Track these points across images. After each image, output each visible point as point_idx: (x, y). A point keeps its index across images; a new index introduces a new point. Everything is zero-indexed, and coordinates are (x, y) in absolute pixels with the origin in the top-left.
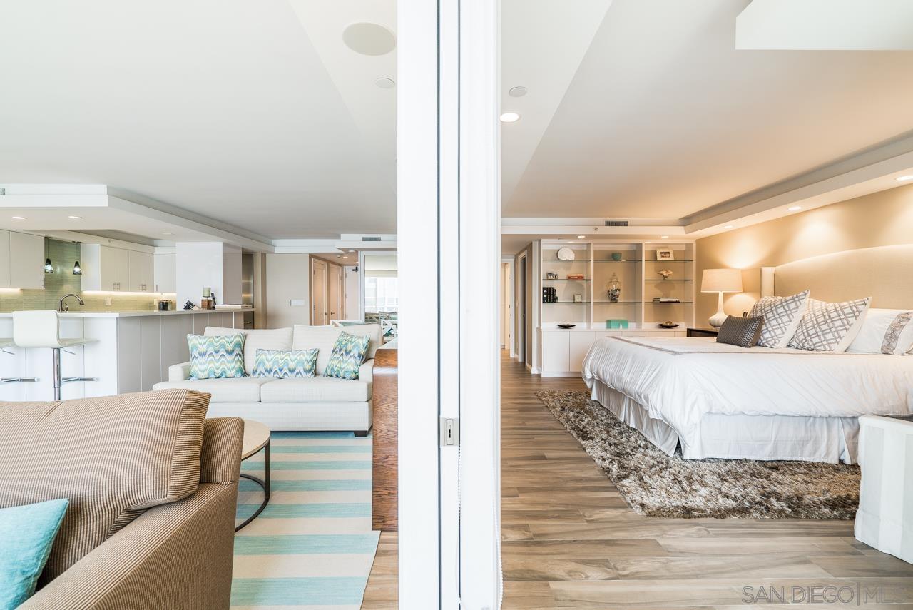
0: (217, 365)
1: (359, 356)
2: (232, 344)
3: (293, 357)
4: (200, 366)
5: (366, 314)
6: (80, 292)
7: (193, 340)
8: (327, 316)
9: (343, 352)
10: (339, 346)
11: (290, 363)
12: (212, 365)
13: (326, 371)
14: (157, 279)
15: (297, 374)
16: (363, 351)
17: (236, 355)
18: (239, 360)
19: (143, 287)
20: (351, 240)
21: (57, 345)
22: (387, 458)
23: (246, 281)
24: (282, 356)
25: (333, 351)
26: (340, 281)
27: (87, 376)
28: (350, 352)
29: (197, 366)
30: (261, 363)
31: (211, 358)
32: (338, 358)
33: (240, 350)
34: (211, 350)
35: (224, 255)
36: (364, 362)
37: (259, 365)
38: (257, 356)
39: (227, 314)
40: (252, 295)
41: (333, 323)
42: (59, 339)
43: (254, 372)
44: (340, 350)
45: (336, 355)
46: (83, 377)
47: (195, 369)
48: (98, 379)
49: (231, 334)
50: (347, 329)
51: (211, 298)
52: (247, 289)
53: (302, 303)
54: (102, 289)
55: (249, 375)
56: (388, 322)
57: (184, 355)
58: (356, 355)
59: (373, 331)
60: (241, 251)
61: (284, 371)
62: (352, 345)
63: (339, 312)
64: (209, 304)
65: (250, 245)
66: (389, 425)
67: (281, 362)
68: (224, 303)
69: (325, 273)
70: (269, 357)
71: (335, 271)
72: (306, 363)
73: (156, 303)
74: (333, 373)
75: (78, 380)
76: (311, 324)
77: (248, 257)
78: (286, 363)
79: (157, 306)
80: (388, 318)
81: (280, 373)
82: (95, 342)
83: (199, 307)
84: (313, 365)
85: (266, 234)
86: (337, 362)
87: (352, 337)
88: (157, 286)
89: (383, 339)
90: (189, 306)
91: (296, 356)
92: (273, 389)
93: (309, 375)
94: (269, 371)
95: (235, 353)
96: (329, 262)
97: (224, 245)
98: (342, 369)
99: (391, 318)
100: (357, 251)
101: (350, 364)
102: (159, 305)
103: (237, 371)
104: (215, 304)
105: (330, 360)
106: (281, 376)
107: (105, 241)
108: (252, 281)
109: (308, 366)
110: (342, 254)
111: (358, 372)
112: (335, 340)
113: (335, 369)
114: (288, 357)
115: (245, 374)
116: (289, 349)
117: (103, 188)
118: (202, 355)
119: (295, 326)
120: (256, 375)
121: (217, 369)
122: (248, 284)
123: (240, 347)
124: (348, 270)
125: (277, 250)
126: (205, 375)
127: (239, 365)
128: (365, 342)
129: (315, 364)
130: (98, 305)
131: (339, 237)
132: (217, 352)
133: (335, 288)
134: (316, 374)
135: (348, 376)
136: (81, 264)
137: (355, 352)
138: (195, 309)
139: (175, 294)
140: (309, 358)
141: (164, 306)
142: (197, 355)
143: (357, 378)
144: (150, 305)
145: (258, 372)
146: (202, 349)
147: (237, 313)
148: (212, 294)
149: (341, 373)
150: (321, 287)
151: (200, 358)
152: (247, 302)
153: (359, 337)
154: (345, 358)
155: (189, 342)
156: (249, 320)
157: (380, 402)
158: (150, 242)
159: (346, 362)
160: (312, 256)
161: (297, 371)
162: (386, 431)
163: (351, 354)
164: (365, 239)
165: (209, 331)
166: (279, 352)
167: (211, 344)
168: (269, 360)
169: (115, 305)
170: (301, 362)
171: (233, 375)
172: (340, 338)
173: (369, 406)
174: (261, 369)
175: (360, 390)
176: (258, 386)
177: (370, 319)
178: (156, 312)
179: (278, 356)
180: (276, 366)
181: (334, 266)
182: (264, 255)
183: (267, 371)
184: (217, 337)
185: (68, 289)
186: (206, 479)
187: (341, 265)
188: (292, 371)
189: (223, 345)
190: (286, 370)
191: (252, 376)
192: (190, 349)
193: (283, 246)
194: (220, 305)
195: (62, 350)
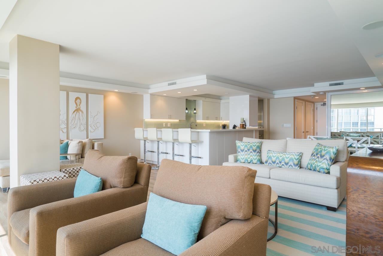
0: (249, 156)
1: (330, 159)
2: (256, 147)
3: (287, 156)
4: (241, 157)
5: (331, 133)
6: (196, 121)
7: (238, 143)
8: (304, 133)
9: (319, 156)
10: (316, 152)
11: (286, 159)
12: (246, 156)
13: (307, 166)
14: (222, 114)
15: (289, 166)
16: (333, 156)
17: (257, 152)
18: (258, 155)
19: (217, 119)
20: (321, 86)
21: (190, 142)
22: (358, 230)
23: (260, 114)
24: (281, 155)
25: (312, 154)
26: (312, 112)
27: (199, 156)
28: (324, 156)
29: (240, 156)
30: (270, 158)
31: (246, 153)
32: (315, 159)
33: (259, 150)
34: (246, 149)
35: (250, 101)
36: (334, 164)
37: (269, 159)
38: (268, 153)
39: (251, 131)
40: (262, 121)
41: (310, 138)
42: (191, 140)
43: (266, 162)
44: (317, 154)
45: (314, 157)
46: (198, 156)
47: (239, 157)
48: (203, 158)
49: (254, 141)
50: (320, 142)
51: (244, 123)
52: (260, 118)
53: (289, 126)
54: (203, 120)
55: (263, 163)
56: (348, 138)
57: (234, 151)
58: (328, 158)
59: (339, 144)
60: (257, 99)
61: (282, 163)
62: (325, 152)
63: (312, 131)
64: (243, 126)
65: (262, 95)
66: (360, 208)
67: (280, 158)
68: (250, 126)
69: (303, 107)
70: (274, 155)
71: (310, 107)
72: (295, 160)
73: (221, 125)
74: (312, 168)
75: (196, 157)
76: (294, 138)
77: (261, 101)
78: (283, 159)
79: (221, 127)
80: (348, 135)
81: (281, 164)
82: (202, 142)
83: (239, 128)
84: (299, 161)
85: (269, 88)
86: (314, 162)
87: (325, 147)
88: (222, 118)
89: (348, 149)
90: (235, 127)
91: (289, 156)
92: (276, 173)
93: (297, 167)
94: (274, 162)
95: (257, 151)
96: (306, 101)
97: (250, 96)
98: (318, 166)
99: (350, 136)
100: (325, 93)
101: (324, 164)
102: (222, 126)
103: (258, 161)
104: (246, 126)
105: (310, 160)
106: (281, 166)
107: (203, 99)
108: (262, 114)
109: (296, 162)
110: (314, 96)
111: (329, 169)
112: (313, 148)
113: (313, 166)
114: (284, 156)
115: (262, 163)
116: (285, 151)
117: (205, 76)
118: (242, 151)
119: (287, 138)
120: (267, 164)
121: (249, 158)
122: (261, 115)
123: (259, 148)
124: (318, 105)
125: (276, 97)
126: (243, 161)
127: (258, 157)
128: (334, 150)
129: (300, 161)
130: (201, 126)
131: (313, 85)
132: (249, 150)
133: (310, 117)
134: (301, 167)
135: (322, 170)
136: (196, 109)
137: (327, 157)
138: (237, 128)
139: (228, 121)
140: (297, 157)
141: (224, 127)
142: (240, 151)
143: (329, 173)
144: (218, 127)
145: (268, 162)
146: (242, 148)
147: (256, 131)
148: (245, 121)
149: (318, 169)
150: (301, 116)
151: (241, 152)
152: (260, 125)
153: (330, 147)
154: (320, 160)
155: (237, 144)
156: (261, 135)
157: (352, 191)
158: (218, 98)
159: (321, 162)
160: (295, 98)
161: (289, 164)
162: (357, 212)
163: (324, 157)
164: (331, 85)
165: (245, 139)
166: (279, 153)
167: (246, 146)
168: (274, 156)
169: (207, 126)
170: (291, 159)
171: (256, 162)
172: (317, 147)
173: (338, 192)
174: (270, 161)
175: (331, 180)
176: (269, 170)
177: (334, 136)
178: (221, 129)
179: (279, 155)
180: (278, 160)
181: (308, 103)
182: (269, 100)
183: (273, 162)
184: (249, 143)
185: (192, 119)
186: (255, 213)
187: (313, 103)
188: (287, 164)
189: (251, 147)
190: (283, 163)
191: (265, 164)
192: (237, 148)
193: (279, 94)
194: (248, 127)
195: (192, 145)
